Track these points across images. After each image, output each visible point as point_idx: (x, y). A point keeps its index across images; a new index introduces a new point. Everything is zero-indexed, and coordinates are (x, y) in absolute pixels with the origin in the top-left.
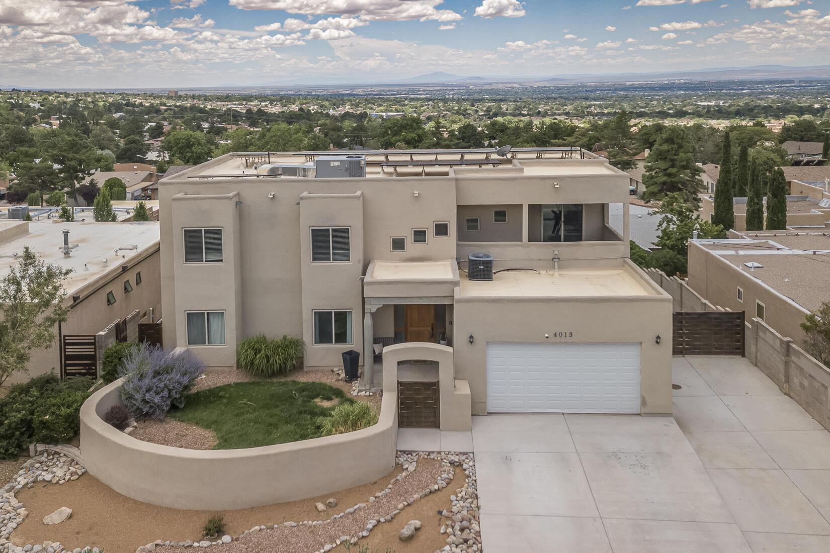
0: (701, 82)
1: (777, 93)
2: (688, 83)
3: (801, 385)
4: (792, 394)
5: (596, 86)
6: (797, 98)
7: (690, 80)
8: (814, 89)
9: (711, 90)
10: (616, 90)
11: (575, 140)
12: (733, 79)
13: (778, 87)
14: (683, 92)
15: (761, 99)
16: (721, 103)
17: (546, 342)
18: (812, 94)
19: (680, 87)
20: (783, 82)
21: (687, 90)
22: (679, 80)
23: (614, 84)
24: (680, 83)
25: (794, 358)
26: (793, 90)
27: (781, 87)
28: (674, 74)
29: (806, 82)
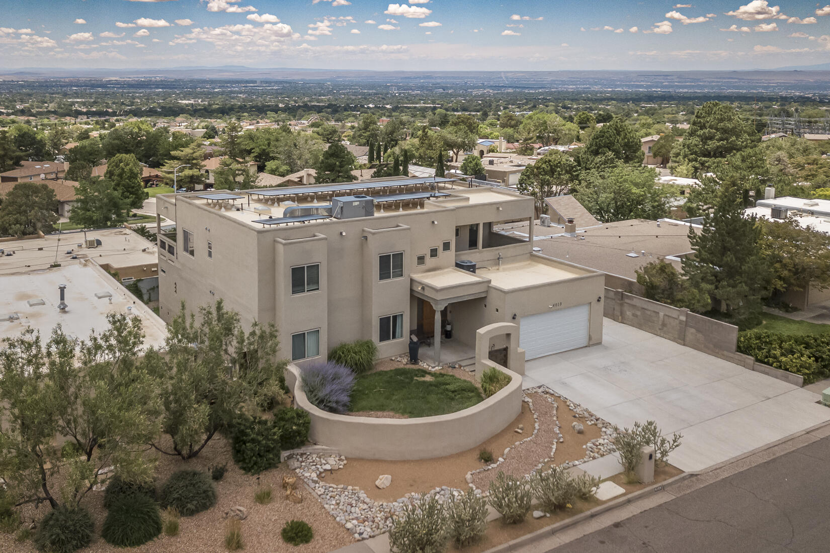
0: (176, 81)
1: (244, 93)
2: (164, 81)
3: (634, 315)
4: (625, 322)
5: (72, 82)
6: (262, 97)
7: (166, 77)
8: (273, 89)
9: (186, 88)
10: (93, 86)
11: (192, 151)
12: (205, 78)
13: (244, 87)
14: (161, 90)
15: (233, 98)
16: (200, 101)
17: (549, 311)
18: (272, 94)
19: (158, 85)
20: (247, 82)
21: (165, 88)
22: (155, 77)
23: (90, 80)
24: (156, 81)
25: (627, 301)
26: (256, 89)
27: (246, 87)
28: (150, 72)
29: (266, 82)
